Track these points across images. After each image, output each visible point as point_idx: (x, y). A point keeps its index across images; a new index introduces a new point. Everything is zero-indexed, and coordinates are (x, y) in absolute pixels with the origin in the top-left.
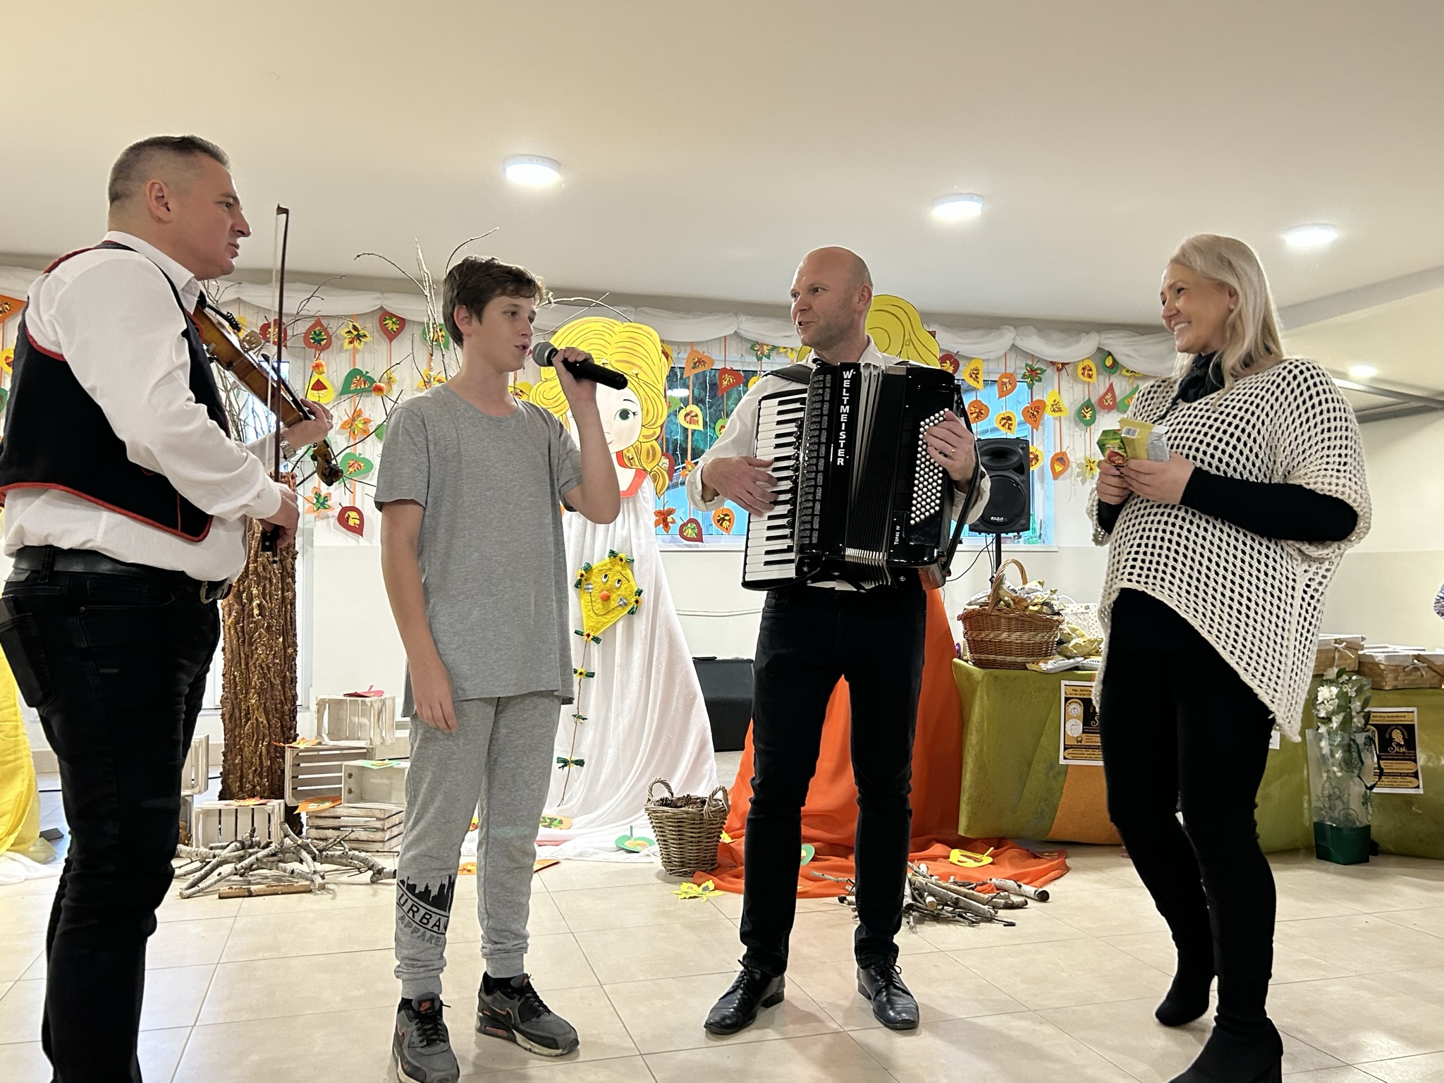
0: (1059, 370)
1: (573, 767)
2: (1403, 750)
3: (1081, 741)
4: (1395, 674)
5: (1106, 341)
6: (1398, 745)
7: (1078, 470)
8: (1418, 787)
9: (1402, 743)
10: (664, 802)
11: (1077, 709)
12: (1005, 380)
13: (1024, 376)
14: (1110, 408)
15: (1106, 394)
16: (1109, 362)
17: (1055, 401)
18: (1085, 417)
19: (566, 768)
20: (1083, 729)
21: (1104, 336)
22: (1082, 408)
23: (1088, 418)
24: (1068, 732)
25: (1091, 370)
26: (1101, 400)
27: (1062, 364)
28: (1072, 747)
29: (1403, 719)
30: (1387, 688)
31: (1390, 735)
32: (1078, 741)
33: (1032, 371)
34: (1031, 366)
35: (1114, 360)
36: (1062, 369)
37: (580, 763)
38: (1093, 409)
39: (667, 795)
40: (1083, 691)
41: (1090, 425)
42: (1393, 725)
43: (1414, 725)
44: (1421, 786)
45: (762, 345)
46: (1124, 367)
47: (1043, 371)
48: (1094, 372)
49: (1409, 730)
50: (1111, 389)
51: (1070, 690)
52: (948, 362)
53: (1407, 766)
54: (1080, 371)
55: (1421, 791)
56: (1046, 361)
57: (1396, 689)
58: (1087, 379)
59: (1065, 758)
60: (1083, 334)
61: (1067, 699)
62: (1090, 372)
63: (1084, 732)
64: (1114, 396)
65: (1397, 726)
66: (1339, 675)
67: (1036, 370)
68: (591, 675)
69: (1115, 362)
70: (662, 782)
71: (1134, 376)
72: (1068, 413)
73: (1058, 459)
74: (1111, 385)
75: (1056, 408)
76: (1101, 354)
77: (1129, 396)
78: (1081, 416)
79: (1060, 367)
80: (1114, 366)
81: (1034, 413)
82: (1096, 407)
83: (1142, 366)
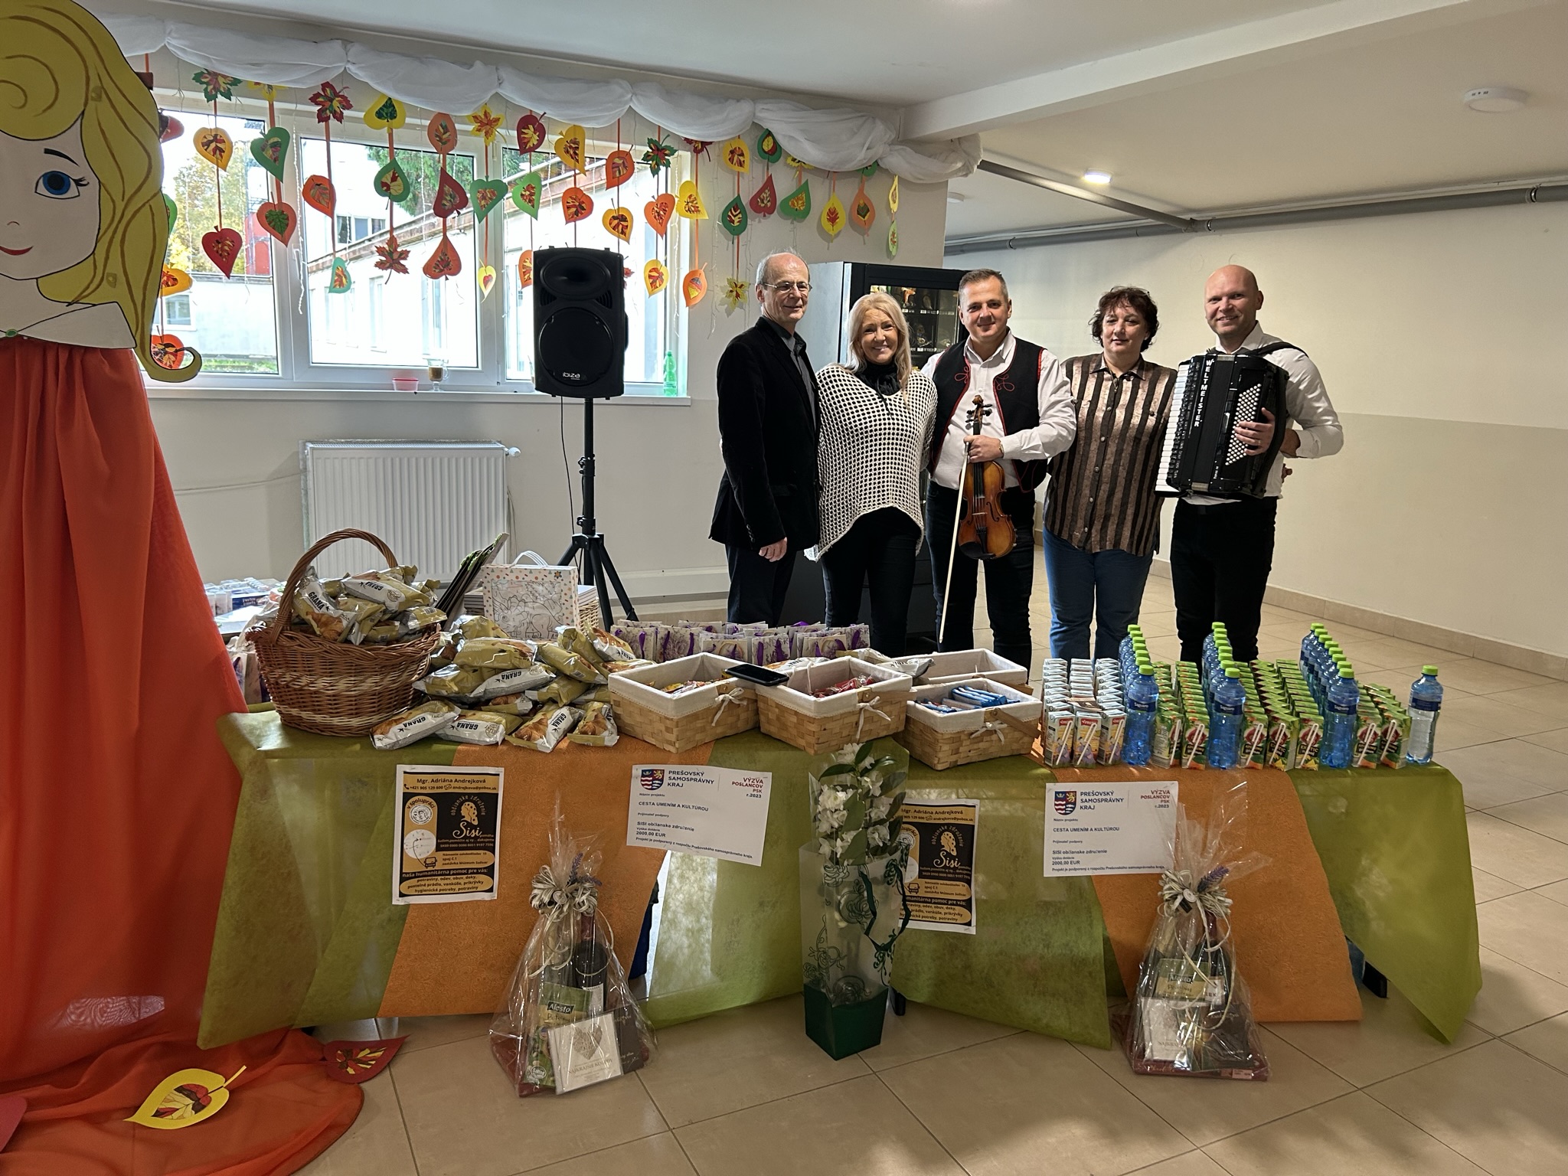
0: (697, 151)
2: (954, 864)
3: (433, 864)
4: (954, 745)
5: (764, 114)
6: (948, 855)
8: (969, 924)
9: (954, 853)
11: (425, 813)
12: (617, 161)
13: (647, 157)
14: (770, 211)
15: (761, 191)
16: (768, 145)
17: (690, 197)
18: (733, 222)
20: (438, 844)
21: (760, 106)
22: (728, 209)
23: (736, 224)
24: (409, 852)
25: (742, 155)
26: (754, 202)
27: (702, 143)
28: (415, 875)
29: (959, 816)
30: (940, 767)
31: (939, 839)
32: (427, 866)
33: (658, 150)
34: (656, 143)
35: (775, 142)
36: (702, 150)
38: (744, 212)
40: (437, 781)
41: (738, 235)
42: (944, 825)
43: (973, 826)
44: (974, 923)
45: (214, 75)
46: (787, 155)
47: (673, 152)
48: (747, 159)
49: (965, 833)
50: (769, 184)
51: (413, 781)
52: (531, 127)
53: (956, 890)
54: (726, 156)
55: (972, 930)
56: (677, 136)
57: (955, 767)
58: (737, 168)
59: (402, 895)
60: (731, 100)
61: (407, 797)
62: (741, 158)
63: (438, 849)
64: (773, 196)
65: (948, 827)
66: (860, 756)
67: (664, 149)
69: (776, 147)
71: (801, 166)
72: (710, 212)
73: (691, 280)
74: (770, 178)
75: (692, 208)
76: (760, 134)
77: (795, 196)
78: (726, 220)
79: (699, 148)
80: (775, 153)
81: (660, 212)
82: (748, 209)
83: (811, 153)
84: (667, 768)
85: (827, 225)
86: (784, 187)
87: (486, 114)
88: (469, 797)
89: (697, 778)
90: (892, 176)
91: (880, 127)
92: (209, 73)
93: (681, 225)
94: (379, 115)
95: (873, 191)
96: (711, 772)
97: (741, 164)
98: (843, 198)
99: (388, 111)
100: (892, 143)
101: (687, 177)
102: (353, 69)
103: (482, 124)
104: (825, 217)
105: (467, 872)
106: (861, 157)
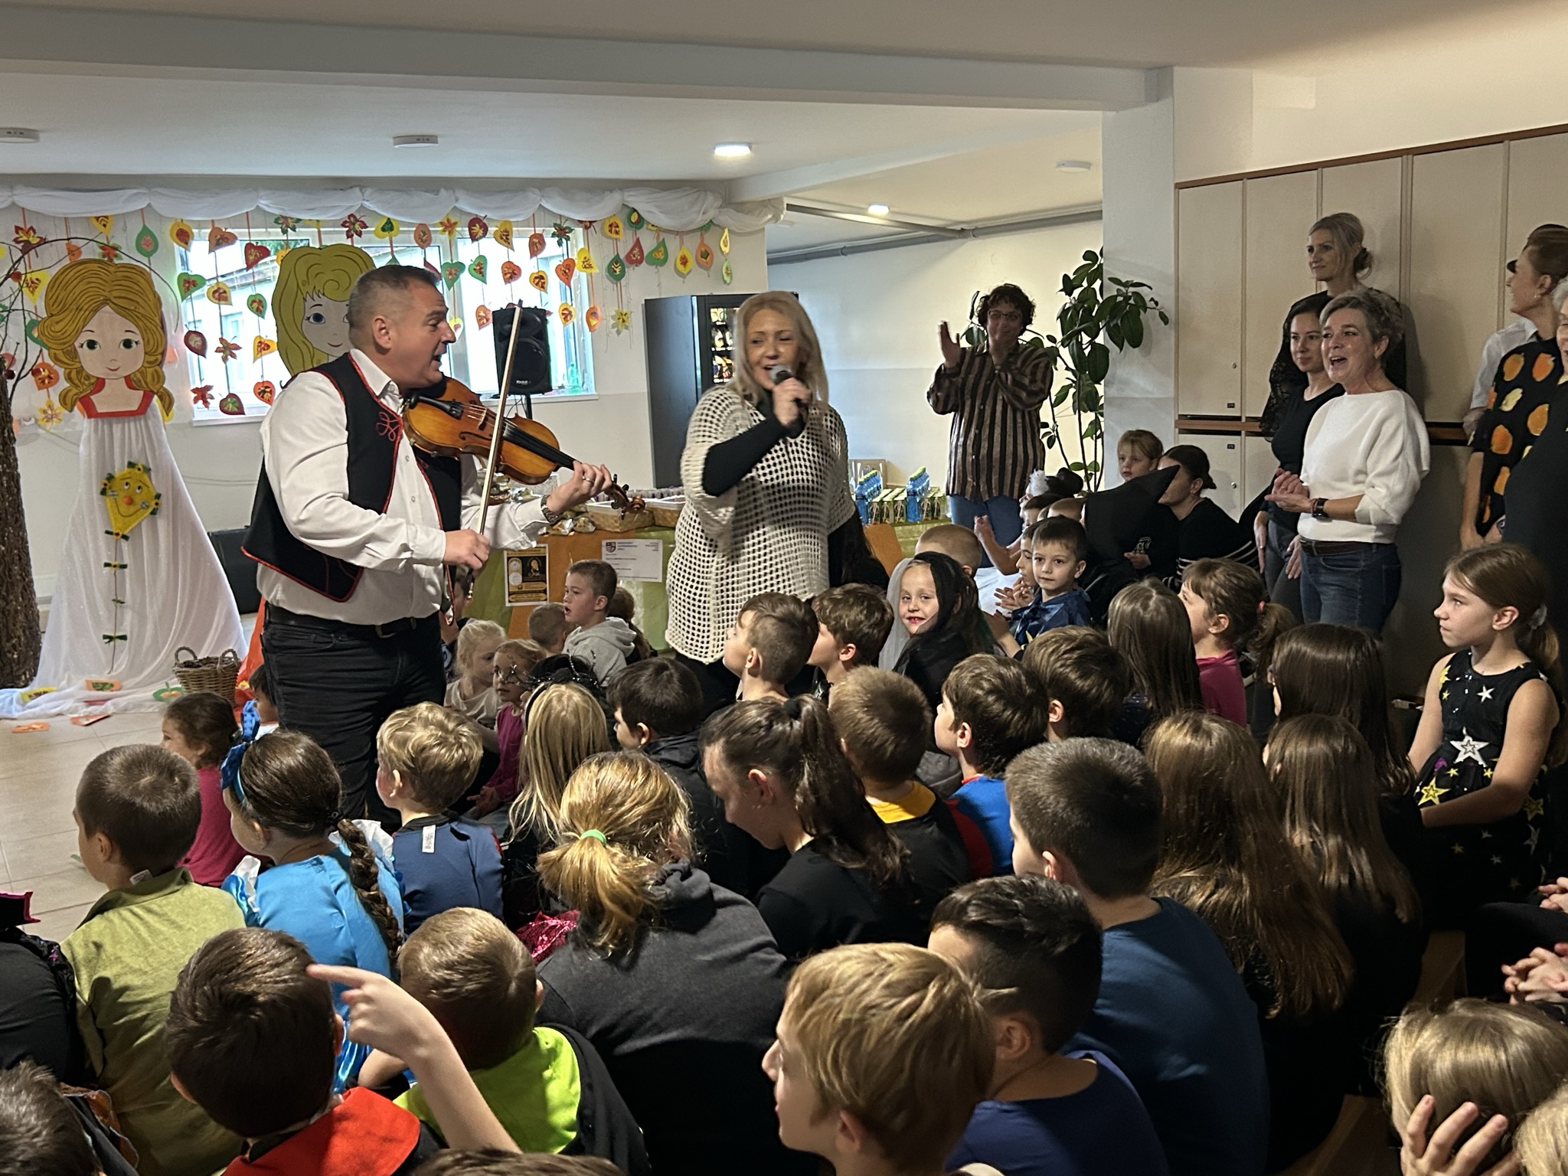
0: (586, 228)
1: (118, 641)
3: (522, 588)
5: (629, 199)
7: (612, 322)
10: (187, 664)
14: (639, 262)
15: (633, 249)
16: (634, 218)
18: (615, 272)
19: (112, 643)
20: (523, 579)
21: (626, 194)
22: (611, 263)
23: (618, 273)
25: (617, 226)
26: (628, 257)
28: (514, 593)
32: (519, 589)
34: (559, 226)
35: (639, 215)
37: (124, 638)
38: (622, 265)
39: (191, 658)
41: (620, 280)
46: (648, 223)
47: (571, 231)
48: (621, 228)
50: (638, 244)
52: (478, 224)
54: (607, 229)
56: (573, 220)
58: (614, 236)
59: (509, 602)
60: (607, 193)
62: (617, 229)
63: (523, 581)
64: (641, 251)
68: (124, 567)
69: (640, 219)
70: (187, 649)
71: (659, 230)
72: (599, 269)
73: (592, 313)
74: (638, 240)
75: (587, 265)
76: (627, 211)
77: (656, 250)
78: (611, 271)
79: (587, 225)
80: (641, 222)
81: (566, 271)
82: (626, 263)
83: (664, 221)
84: (617, 541)
85: (680, 267)
86: (648, 243)
87: (448, 220)
88: (534, 558)
89: (630, 545)
90: (723, 229)
91: (710, 198)
92: (283, 217)
93: (580, 276)
94: (383, 229)
95: (709, 239)
96: (636, 542)
97: (617, 233)
98: (690, 248)
99: (388, 227)
100: (721, 207)
101: (581, 245)
102: (367, 204)
103: (446, 227)
104: (678, 262)
105: (535, 592)
106: (700, 220)
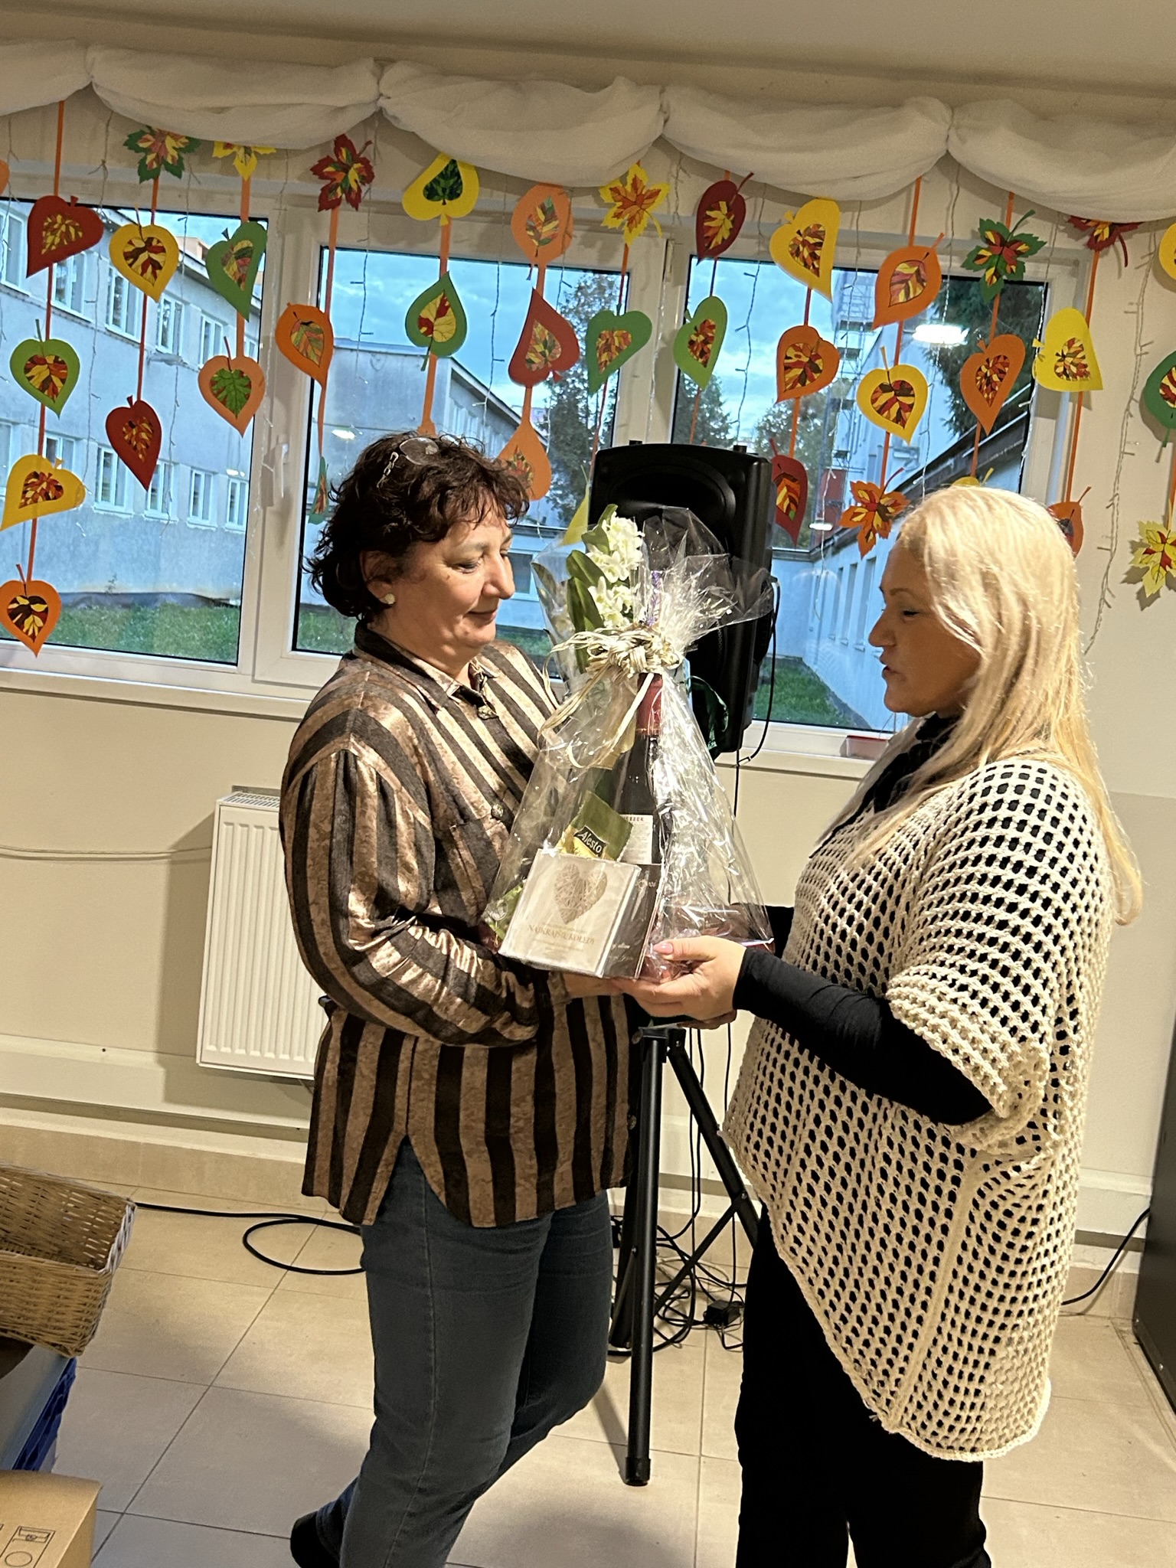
0: (1096, 246)
12: (903, 269)
13: (973, 260)
17: (1071, 343)
27: (1112, 226)
33: (1003, 243)
36: (1110, 242)
45: (160, 135)
47: (1036, 246)
52: (723, 205)
56: (1056, 212)
67: (1017, 241)
75: (1072, 369)
78: (1155, 393)
79: (1103, 237)
81: (992, 376)
87: (635, 183)
92: (152, 133)
94: (430, 192)
99: (449, 183)
102: (392, 108)
103: (626, 203)
